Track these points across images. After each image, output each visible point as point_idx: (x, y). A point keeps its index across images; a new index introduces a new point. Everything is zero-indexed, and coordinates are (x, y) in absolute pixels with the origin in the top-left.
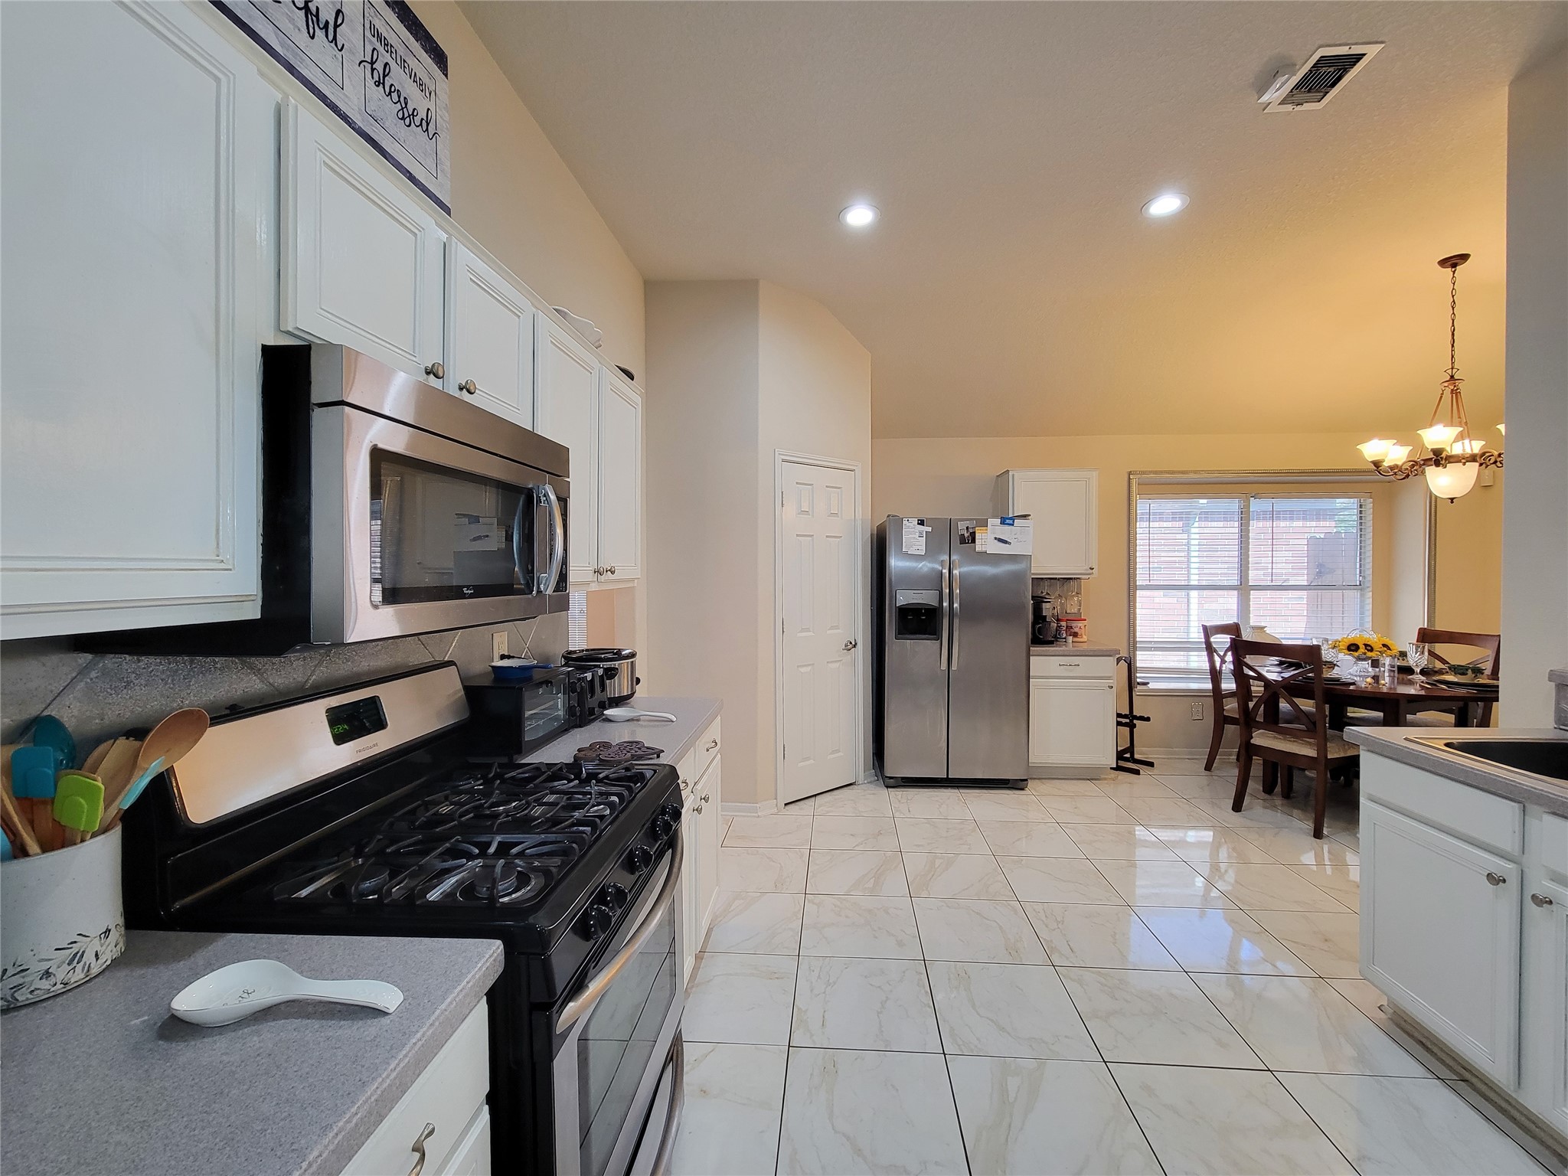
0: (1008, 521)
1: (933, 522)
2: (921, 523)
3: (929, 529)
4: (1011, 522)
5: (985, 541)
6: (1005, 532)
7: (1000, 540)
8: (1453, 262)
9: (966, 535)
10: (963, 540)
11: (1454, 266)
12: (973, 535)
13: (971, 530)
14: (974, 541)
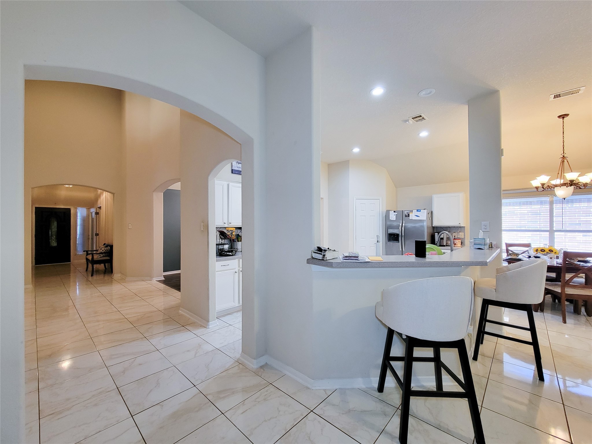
0: (419, 211)
1: (398, 212)
2: (395, 212)
3: (397, 213)
4: (420, 211)
5: (412, 217)
6: (418, 213)
7: (416, 216)
8: (563, 116)
9: (407, 215)
10: (406, 216)
11: (563, 118)
12: (409, 215)
13: (408, 213)
14: (409, 216)
